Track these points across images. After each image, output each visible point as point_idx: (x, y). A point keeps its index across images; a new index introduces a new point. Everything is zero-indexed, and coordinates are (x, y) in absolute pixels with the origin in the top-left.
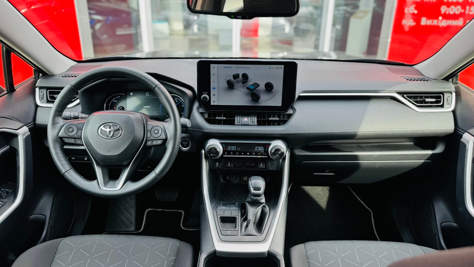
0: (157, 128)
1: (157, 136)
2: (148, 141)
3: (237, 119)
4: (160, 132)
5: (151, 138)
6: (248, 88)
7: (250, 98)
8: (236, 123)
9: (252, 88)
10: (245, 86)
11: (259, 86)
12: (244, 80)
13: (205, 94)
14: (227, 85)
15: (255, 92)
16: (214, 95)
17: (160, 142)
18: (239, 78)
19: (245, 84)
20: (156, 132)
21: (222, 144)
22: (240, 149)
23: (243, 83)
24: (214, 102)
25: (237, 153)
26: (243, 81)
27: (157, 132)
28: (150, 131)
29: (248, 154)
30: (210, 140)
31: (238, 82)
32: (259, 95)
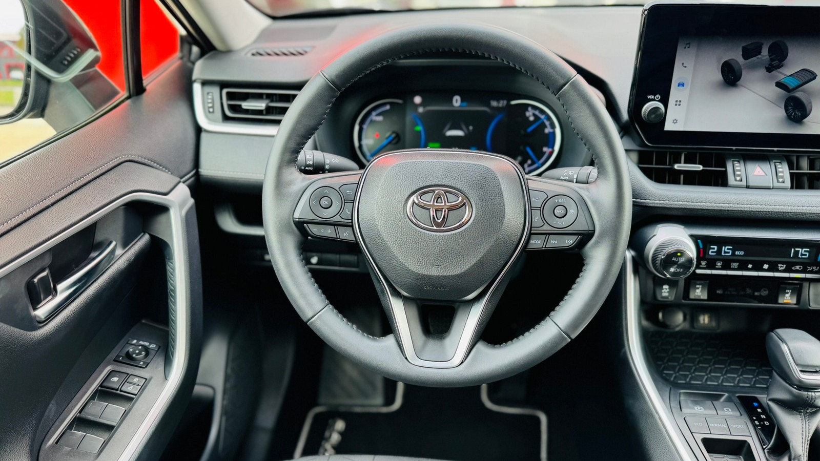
0: (562, 200)
1: (561, 223)
2: (533, 237)
3: (736, 170)
4: (572, 212)
5: (544, 228)
6: (779, 85)
7: (782, 113)
8: (731, 180)
9: (792, 83)
10: (771, 78)
11: (814, 78)
12: (772, 60)
13: (654, 100)
14: (719, 77)
15: (798, 94)
16: (679, 103)
17: (569, 241)
18: (759, 56)
19: (774, 72)
20: (559, 211)
21: (695, 238)
22: (742, 253)
23: (769, 70)
24: (675, 121)
25: (735, 265)
26: (770, 65)
27: (564, 212)
28: (542, 209)
29: (766, 266)
30: (660, 226)
31: (753, 67)
32: (811, 103)
